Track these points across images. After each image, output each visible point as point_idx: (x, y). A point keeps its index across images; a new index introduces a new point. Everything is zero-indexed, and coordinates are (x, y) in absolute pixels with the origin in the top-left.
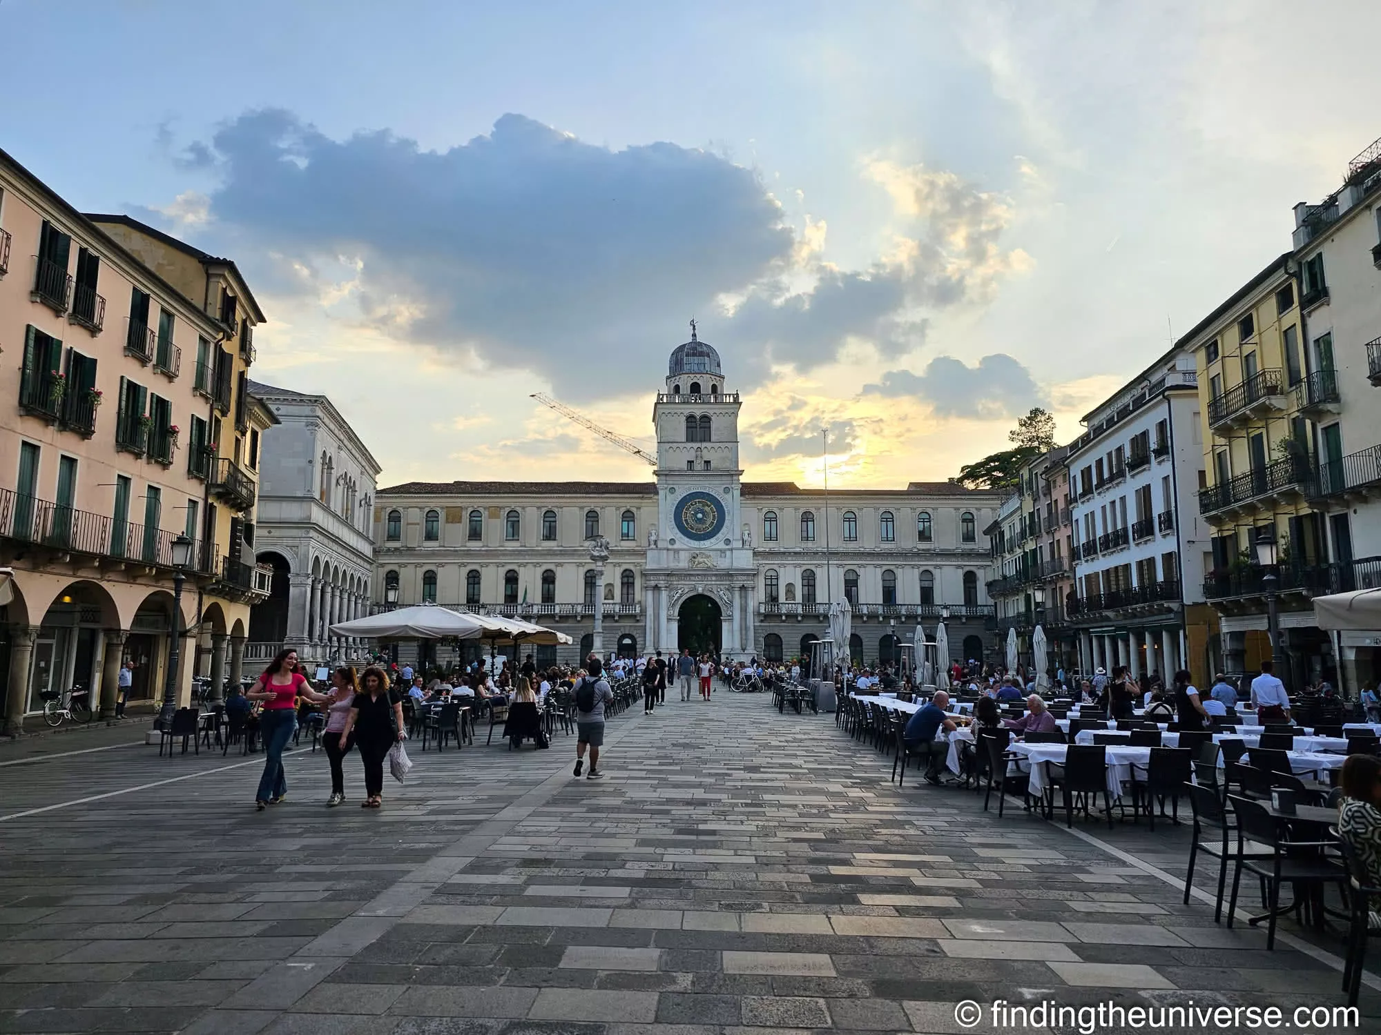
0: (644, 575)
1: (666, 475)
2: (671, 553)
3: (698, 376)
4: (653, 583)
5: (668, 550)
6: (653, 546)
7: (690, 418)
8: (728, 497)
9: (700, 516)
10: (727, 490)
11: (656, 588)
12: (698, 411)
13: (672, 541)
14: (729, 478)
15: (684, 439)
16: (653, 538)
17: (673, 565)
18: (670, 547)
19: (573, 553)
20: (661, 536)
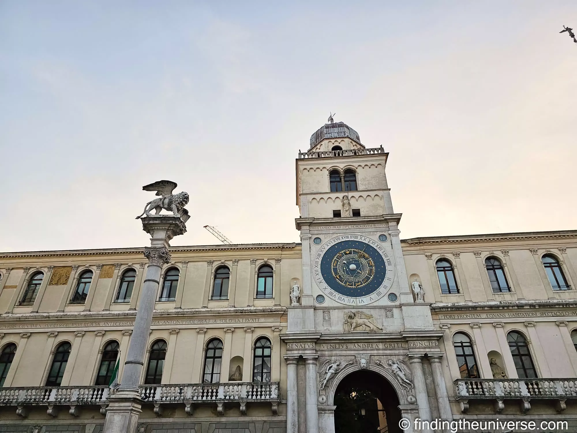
0: (284, 342)
1: (310, 224)
2: (320, 313)
3: (339, 140)
4: (296, 354)
5: (315, 309)
6: (295, 304)
7: (334, 173)
8: (386, 245)
9: (353, 266)
10: (383, 238)
11: (301, 361)
12: (341, 165)
13: (320, 298)
14: (384, 225)
15: (328, 190)
16: (296, 293)
17: (323, 329)
18: (318, 305)
19: (193, 316)
20: (307, 292)
